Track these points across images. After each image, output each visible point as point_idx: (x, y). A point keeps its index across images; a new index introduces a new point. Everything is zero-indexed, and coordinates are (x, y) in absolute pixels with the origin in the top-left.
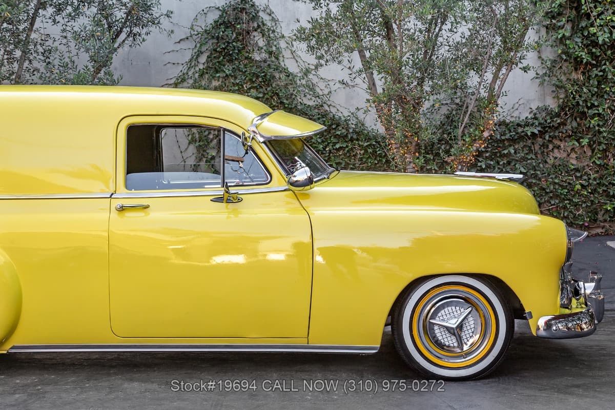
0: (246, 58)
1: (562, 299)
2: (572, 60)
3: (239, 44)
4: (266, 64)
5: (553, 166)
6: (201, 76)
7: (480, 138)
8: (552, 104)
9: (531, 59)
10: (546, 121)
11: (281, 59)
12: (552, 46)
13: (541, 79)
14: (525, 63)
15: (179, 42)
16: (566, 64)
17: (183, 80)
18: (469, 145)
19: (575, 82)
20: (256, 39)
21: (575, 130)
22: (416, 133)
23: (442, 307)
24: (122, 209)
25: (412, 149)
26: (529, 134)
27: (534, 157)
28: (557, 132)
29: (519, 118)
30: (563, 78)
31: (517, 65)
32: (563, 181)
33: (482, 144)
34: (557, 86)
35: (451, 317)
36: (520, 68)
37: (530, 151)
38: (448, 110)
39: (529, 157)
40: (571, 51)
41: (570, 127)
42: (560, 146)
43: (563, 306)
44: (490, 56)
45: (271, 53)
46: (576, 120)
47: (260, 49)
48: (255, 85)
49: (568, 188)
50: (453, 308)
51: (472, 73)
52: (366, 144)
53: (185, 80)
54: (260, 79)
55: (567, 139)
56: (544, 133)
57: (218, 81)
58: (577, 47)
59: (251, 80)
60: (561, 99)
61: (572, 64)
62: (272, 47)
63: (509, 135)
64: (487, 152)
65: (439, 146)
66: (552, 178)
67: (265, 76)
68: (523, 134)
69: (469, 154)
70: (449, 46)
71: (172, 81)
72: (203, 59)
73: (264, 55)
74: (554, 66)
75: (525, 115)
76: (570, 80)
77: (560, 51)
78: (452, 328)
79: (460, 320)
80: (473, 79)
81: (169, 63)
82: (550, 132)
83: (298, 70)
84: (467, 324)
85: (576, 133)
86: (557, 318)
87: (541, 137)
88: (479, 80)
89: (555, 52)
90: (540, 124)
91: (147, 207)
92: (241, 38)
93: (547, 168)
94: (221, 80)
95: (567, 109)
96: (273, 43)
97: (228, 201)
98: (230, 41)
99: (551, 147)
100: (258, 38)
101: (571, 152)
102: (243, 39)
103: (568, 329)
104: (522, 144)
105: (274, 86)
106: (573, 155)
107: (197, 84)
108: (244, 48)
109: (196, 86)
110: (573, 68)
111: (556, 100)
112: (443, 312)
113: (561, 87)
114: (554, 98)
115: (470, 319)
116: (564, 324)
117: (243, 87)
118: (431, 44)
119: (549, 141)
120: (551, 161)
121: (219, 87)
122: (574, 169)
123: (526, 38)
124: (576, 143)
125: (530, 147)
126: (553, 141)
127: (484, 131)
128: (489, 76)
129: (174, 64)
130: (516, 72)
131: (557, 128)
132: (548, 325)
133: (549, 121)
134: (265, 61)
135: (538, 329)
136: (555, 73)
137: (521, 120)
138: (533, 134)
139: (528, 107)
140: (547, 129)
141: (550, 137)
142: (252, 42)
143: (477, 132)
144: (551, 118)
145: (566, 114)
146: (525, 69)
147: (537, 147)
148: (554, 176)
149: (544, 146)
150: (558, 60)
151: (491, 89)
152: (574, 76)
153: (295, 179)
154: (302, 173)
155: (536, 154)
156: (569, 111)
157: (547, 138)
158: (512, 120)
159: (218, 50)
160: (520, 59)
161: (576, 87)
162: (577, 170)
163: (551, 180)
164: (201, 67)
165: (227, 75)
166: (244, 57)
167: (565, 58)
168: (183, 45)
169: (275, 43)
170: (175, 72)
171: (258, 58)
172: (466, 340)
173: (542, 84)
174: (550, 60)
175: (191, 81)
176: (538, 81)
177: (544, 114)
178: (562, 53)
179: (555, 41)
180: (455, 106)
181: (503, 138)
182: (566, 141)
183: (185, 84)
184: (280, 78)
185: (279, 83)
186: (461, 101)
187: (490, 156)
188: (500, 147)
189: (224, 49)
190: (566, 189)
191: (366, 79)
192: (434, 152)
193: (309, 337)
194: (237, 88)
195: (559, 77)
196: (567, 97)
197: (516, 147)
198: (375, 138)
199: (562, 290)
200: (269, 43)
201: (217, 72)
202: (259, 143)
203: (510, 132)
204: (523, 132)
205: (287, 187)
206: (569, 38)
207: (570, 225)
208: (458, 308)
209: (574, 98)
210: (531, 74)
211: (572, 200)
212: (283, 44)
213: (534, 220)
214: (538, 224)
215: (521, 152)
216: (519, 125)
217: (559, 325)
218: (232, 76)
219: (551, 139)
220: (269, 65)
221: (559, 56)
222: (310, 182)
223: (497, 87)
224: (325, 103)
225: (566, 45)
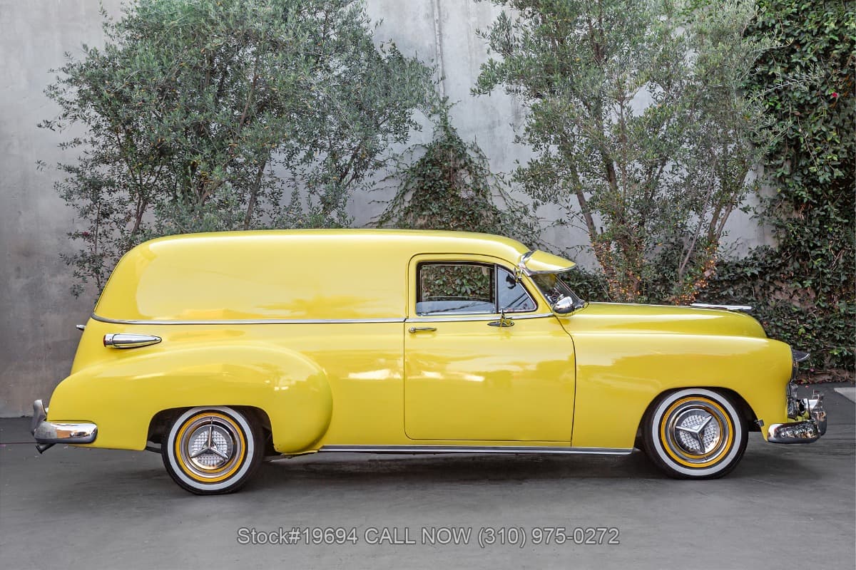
0: (453, 196)
1: (789, 411)
2: (792, 199)
3: (446, 181)
4: (473, 202)
5: (774, 309)
6: (406, 214)
7: (702, 278)
8: (773, 245)
9: (750, 200)
10: (766, 261)
11: (489, 197)
12: (770, 185)
13: (761, 219)
14: (745, 204)
15: (384, 180)
16: (786, 203)
17: (388, 219)
18: (690, 284)
19: (796, 222)
20: (463, 176)
21: (797, 272)
22: (638, 272)
23: (686, 416)
24: (415, 331)
25: (634, 287)
26: (749, 275)
27: (755, 299)
28: (778, 273)
29: (738, 258)
30: (784, 217)
31: (737, 206)
32: (785, 324)
33: (704, 283)
34: (777, 226)
35: (694, 424)
36: (740, 209)
37: (750, 292)
38: (663, 249)
39: (750, 299)
40: (791, 190)
41: (792, 268)
42: (781, 288)
43: (790, 416)
44: (710, 197)
45: (478, 191)
46: (798, 261)
47: (467, 186)
48: (462, 223)
49: (791, 331)
50: (696, 416)
51: (692, 213)
52: (577, 284)
53: (390, 219)
54: (467, 217)
55: (789, 280)
56: (765, 275)
57: (424, 219)
58: (797, 186)
59: (457, 218)
60: (782, 238)
61: (793, 204)
62: (479, 185)
63: (727, 276)
64: (705, 293)
65: (653, 286)
66: (774, 321)
67: (473, 214)
68: (742, 275)
69: (690, 293)
70: (668, 186)
71: (377, 220)
72: (409, 197)
73: (471, 193)
74: (774, 206)
75: (744, 255)
76: (791, 219)
77: (779, 190)
78: (696, 434)
79: (702, 427)
80: (693, 220)
81: (374, 201)
82: (771, 273)
83: (506, 208)
84: (708, 431)
85: (798, 274)
86: (785, 426)
87: (761, 279)
88: (699, 220)
89: (775, 191)
90: (760, 264)
91: (434, 330)
92: (447, 175)
93: (769, 311)
94: (426, 218)
95: (788, 250)
96: (480, 181)
97: (504, 325)
98: (437, 179)
99: (772, 288)
100: (465, 175)
101: (794, 294)
102: (450, 177)
103: (795, 436)
104: (741, 286)
105: (481, 224)
106: (796, 298)
107: (402, 223)
108: (450, 186)
109: (402, 225)
110: (793, 207)
111: (776, 239)
112: (687, 420)
113: (781, 227)
114: (774, 237)
115: (711, 426)
116: (791, 431)
117: (449, 225)
118: (652, 185)
119: (769, 282)
120: (772, 303)
121: (425, 225)
122: (797, 312)
123: (746, 179)
124: (799, 285)
125: (750, 289)
126: (774, 282)
127: (704, 271)
128: (709, 216)
129: (379, 202)
130: (736, 212)
131: (778, 269)
132: (778, 432)
133: (769, 262)
134: (472, 199)
135: (769, 435)
136: (774, 212)
137: (740, 260)
138: (753, 275)
139: (747, 247)
140: (767, 270)
141: (771, 278)
142: (459, 180)
143: (698, 272)
144: (772, 259)
145: (787, 255)
146: (745, 210)
147: (757, 288)
148: (776, 319)
149: (765, 287)
150: (778, 198)
151: (711, 229)
152: (795, 215)
153: (559, 307)
154: (564, 302)
155: (756, 296)
156: (790, 251)
157: (768, 279)
158: (731, 260)
159: (425, 187)
160: (740, 199)
161: (797, 227)
162: (800, 313)
163: (773, 323)
164: (407, 205)
165: (433, 213)
166: (450, 195)
167: (784, 197)
168: (390, 183)
169: (483, 181)
170: (381, 210)
171: (465, 196)
172: (707, 444)
173: (761, 223)
174: (769, 199)
175: (396, 220)
176: (757, 220)
177: (764, 255)
178: (781, 192)
179: (774, 180)
180: (670, 245)
181: (721, 278)
182: (788, 283)
183: (390, 223)
184: (487, 216)
185: (486, 220)
186: (676, 240)
187: (709, 298)
188: (718, 288)
189: (430, 187)
190: (789, 332)
191: (584, 218)
192: (649, 293)
193: (573, 441)
194: (443, 226)
195: (779, 216)
196: (787, 236)
197: (736, 288)
198: (587, 278)
199: (789, 403)
200: (476, 181)
201: (423, 210)
202: (527, 277)
203: (729, 272)
204: (742, 272)
205: (552, 314)
206: (788, 177)
207: (794, 346)
208: (700, 417)
209: (795, 238)
210: (751, 213)
211: (796, 344)
212: (491, 182)
213: (764, 341)
214: (767, 346)
215: (740, 293)
216: (737, 265)
217: (787, 432)
218: (438, 214)
219: (772, 280)
220: (476, 203)
221: (779, 195)
222: (572, 309)
223: (717, 227)
224: (534, 242)
225: (785, 184)
